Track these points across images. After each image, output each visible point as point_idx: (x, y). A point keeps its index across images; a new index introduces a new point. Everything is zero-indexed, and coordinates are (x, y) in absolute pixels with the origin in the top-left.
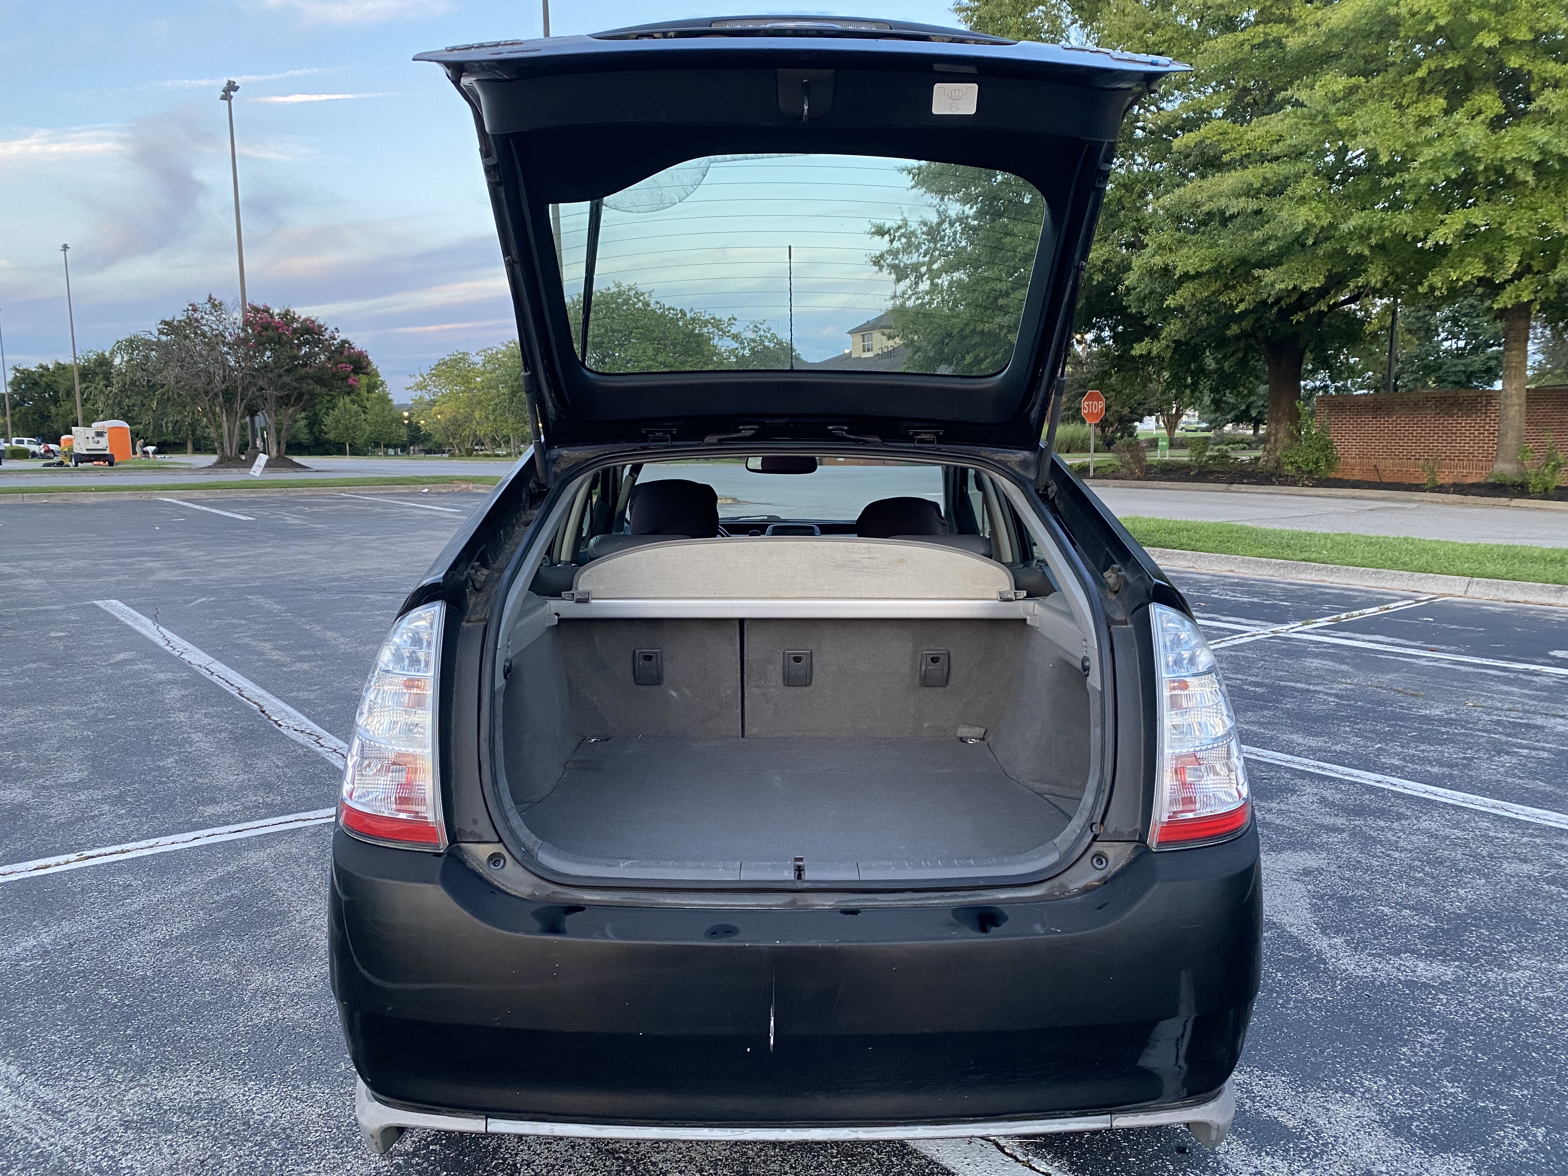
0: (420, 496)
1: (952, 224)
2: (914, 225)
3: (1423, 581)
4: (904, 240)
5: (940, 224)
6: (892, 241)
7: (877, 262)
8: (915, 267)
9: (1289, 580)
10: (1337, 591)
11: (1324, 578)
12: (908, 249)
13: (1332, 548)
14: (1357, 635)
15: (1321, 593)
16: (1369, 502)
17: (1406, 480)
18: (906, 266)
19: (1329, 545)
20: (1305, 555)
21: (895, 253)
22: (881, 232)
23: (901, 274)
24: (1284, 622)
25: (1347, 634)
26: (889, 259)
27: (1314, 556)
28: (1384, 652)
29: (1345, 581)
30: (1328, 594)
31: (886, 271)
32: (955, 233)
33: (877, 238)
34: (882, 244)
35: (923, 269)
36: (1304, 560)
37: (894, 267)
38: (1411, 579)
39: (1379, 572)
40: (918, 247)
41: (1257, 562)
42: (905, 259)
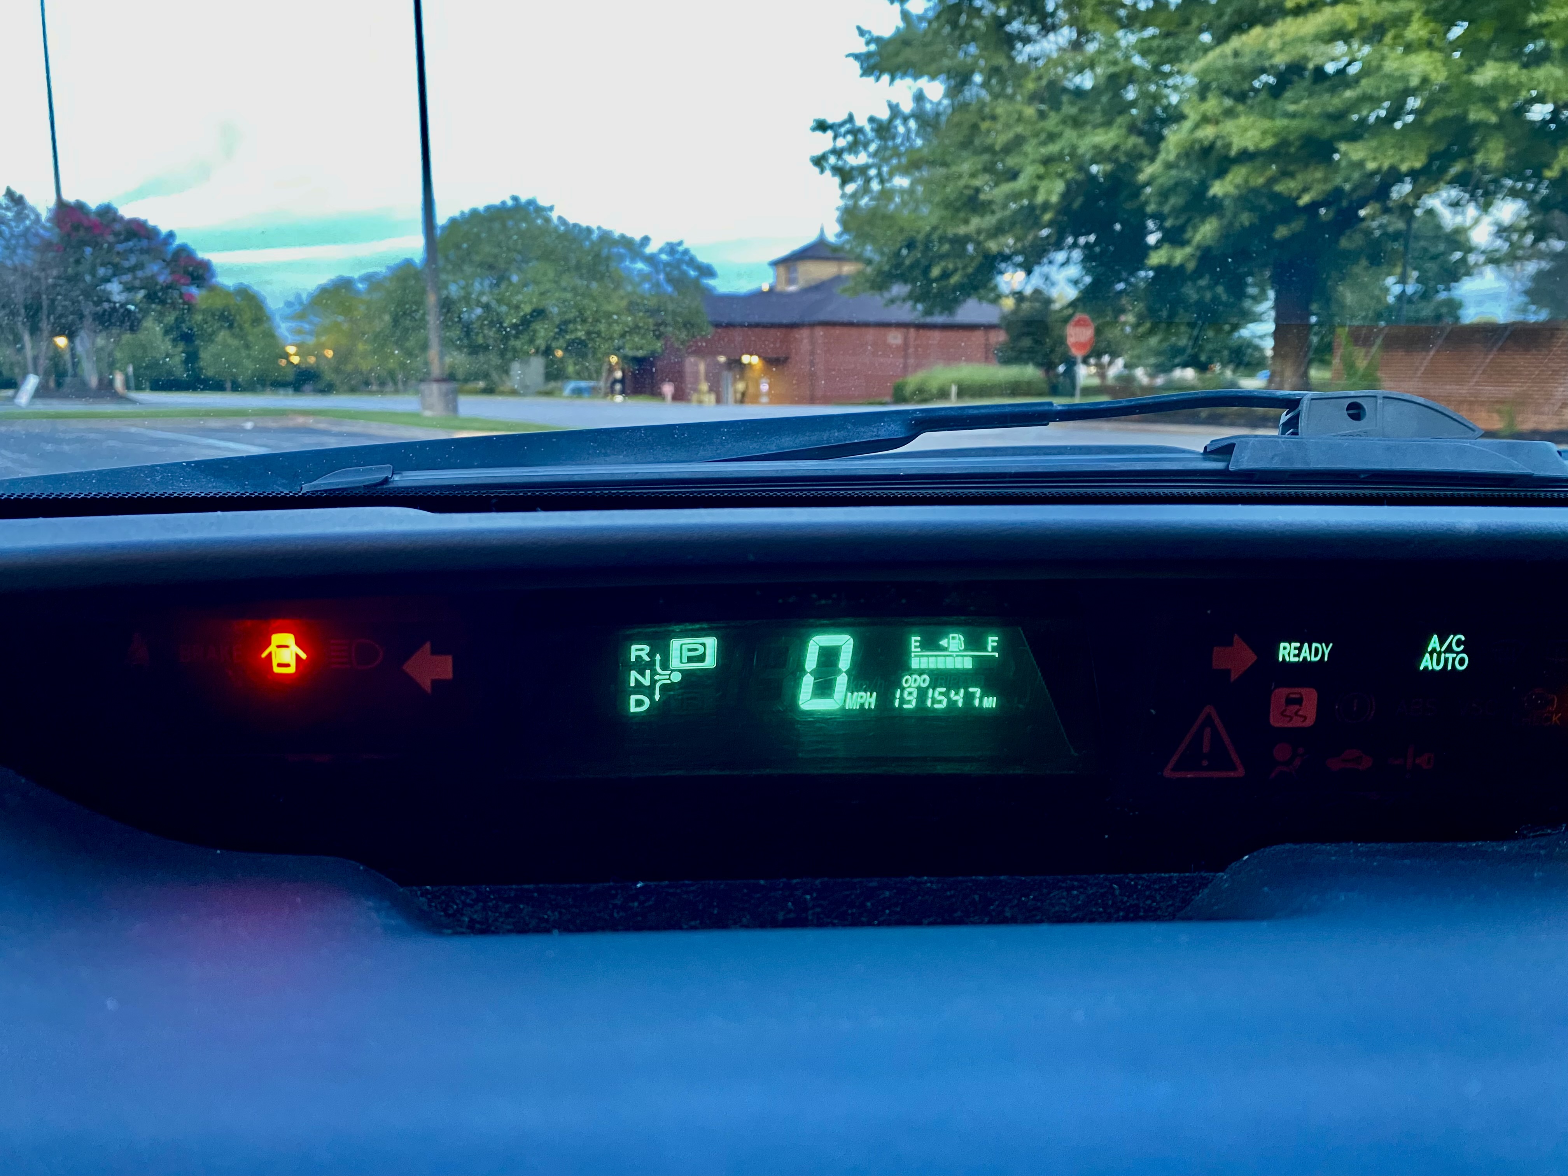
1: (905, 119)
2: (861, 121)
4: (850, 138)
5: (891, 120)
6: (835, 138)
7: (819, 162)
8: (863, 170)
12: (853, 148)
18: (852, 168)
21: (838, 153)
22: (822, 126)
23: (845, 175)
26: (832, 160)
31: (828, 173)
32: (908, 131)
33: (819, 133)
34: (824, 142)
35: (873, 172)
37: (837, 170)
40: (866, 146)
42: (853, 160)
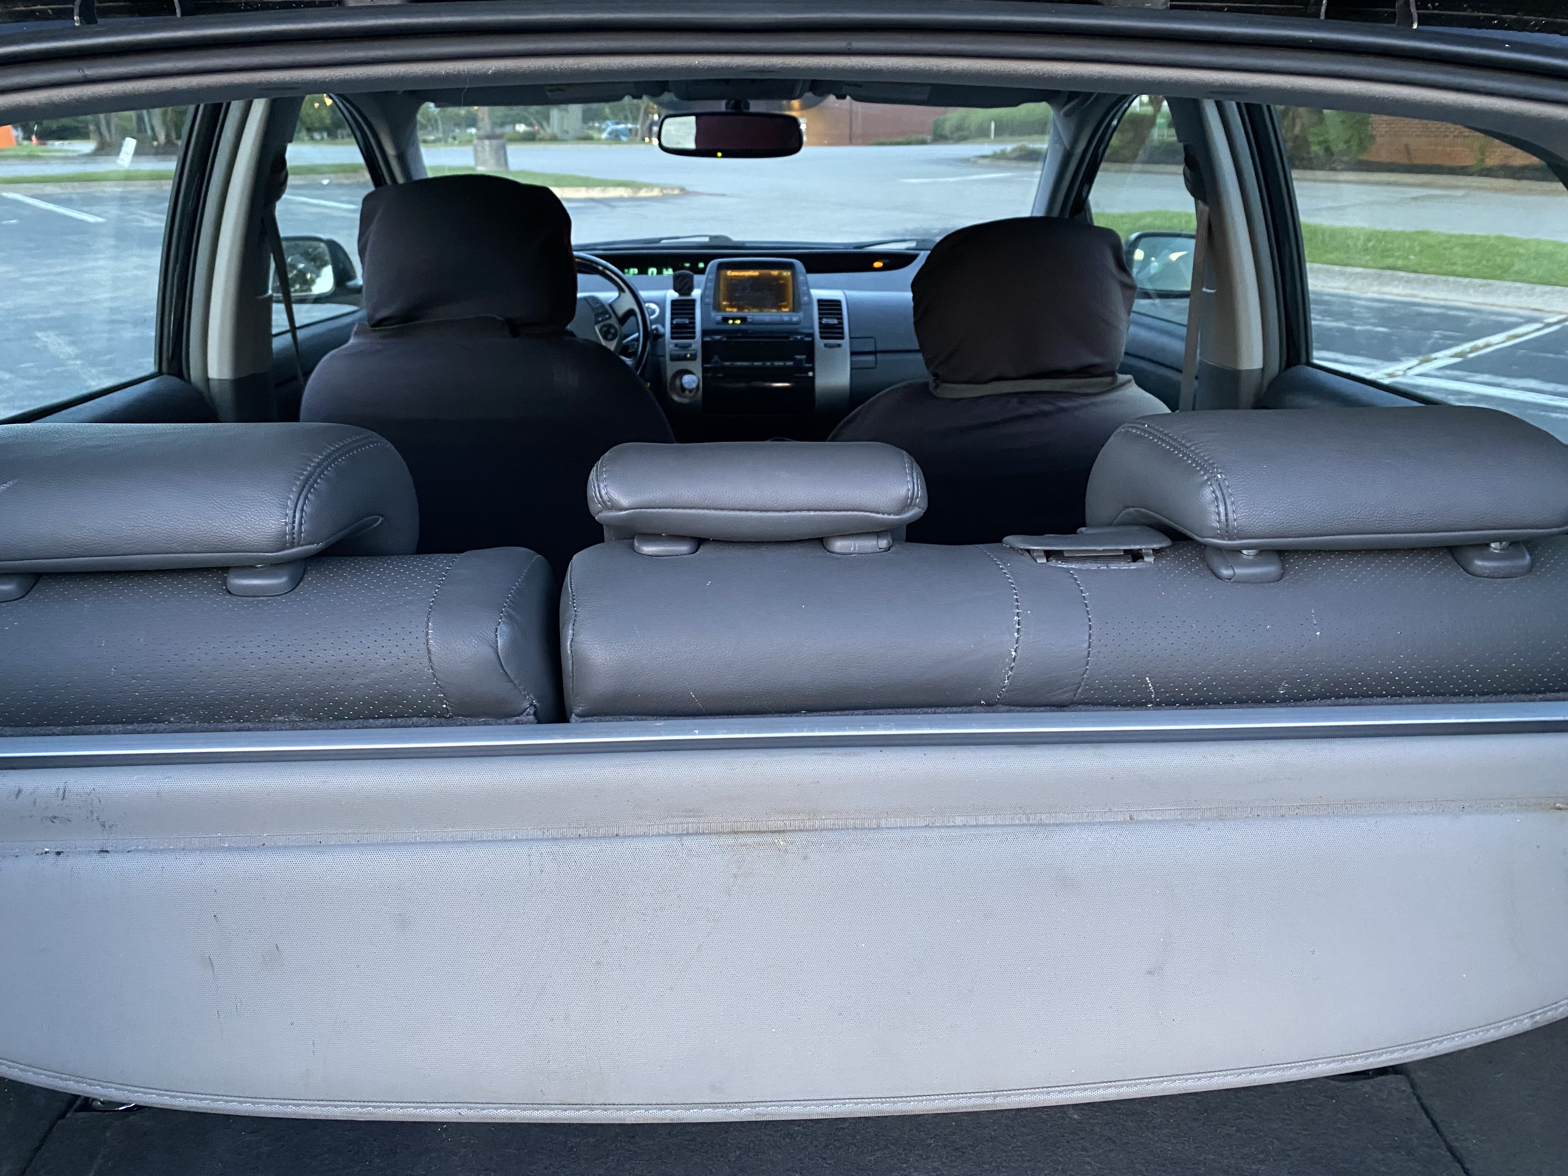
0: (318, 189)
3: (1547, 297)
9: (1369, 295)
10: (1438, 311)
11: (1415, 292)
13: (1421, 251)
14: (1502, 380)
15: (1421, 314)
16: (1409, 189)
17: (1448, 163)
19: (1418, 249)
20: (1390, 261)
24: (1394, 358)
25: (1486, 378)
27: (1400, 263)
28: (1556, 409)
29: (1442, 295)
30: (1428, 314)
36: (1389, 268)
38: (1531, 294)
39: (1490, 285)
41: (1328, 271)
